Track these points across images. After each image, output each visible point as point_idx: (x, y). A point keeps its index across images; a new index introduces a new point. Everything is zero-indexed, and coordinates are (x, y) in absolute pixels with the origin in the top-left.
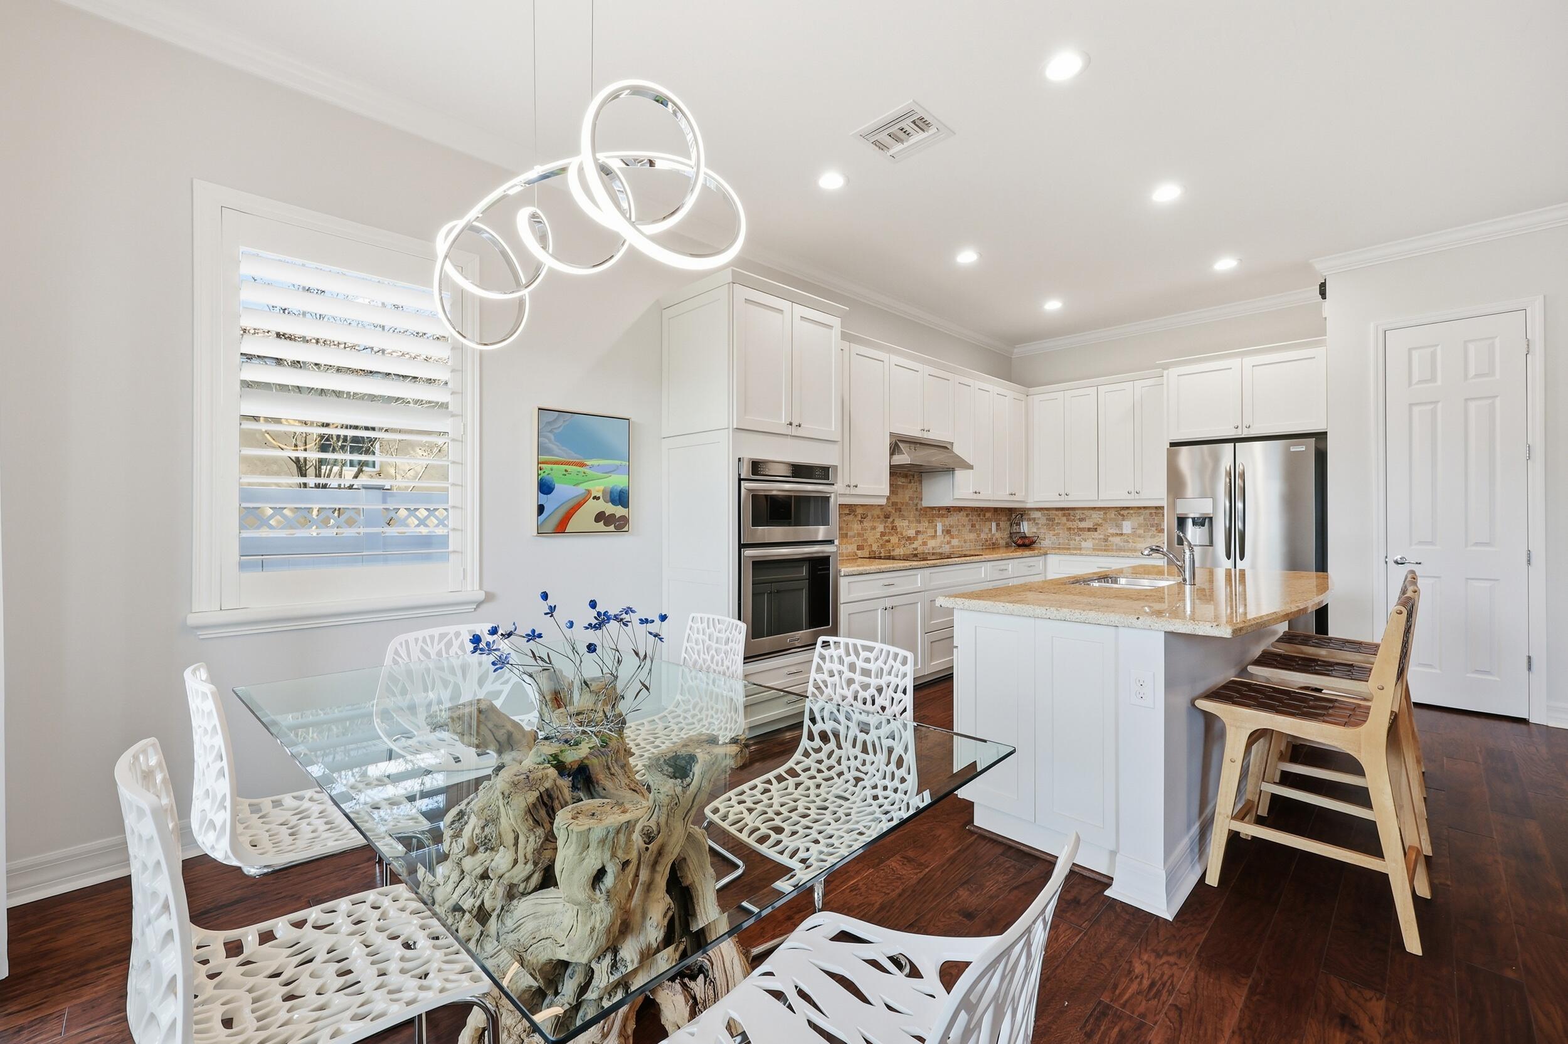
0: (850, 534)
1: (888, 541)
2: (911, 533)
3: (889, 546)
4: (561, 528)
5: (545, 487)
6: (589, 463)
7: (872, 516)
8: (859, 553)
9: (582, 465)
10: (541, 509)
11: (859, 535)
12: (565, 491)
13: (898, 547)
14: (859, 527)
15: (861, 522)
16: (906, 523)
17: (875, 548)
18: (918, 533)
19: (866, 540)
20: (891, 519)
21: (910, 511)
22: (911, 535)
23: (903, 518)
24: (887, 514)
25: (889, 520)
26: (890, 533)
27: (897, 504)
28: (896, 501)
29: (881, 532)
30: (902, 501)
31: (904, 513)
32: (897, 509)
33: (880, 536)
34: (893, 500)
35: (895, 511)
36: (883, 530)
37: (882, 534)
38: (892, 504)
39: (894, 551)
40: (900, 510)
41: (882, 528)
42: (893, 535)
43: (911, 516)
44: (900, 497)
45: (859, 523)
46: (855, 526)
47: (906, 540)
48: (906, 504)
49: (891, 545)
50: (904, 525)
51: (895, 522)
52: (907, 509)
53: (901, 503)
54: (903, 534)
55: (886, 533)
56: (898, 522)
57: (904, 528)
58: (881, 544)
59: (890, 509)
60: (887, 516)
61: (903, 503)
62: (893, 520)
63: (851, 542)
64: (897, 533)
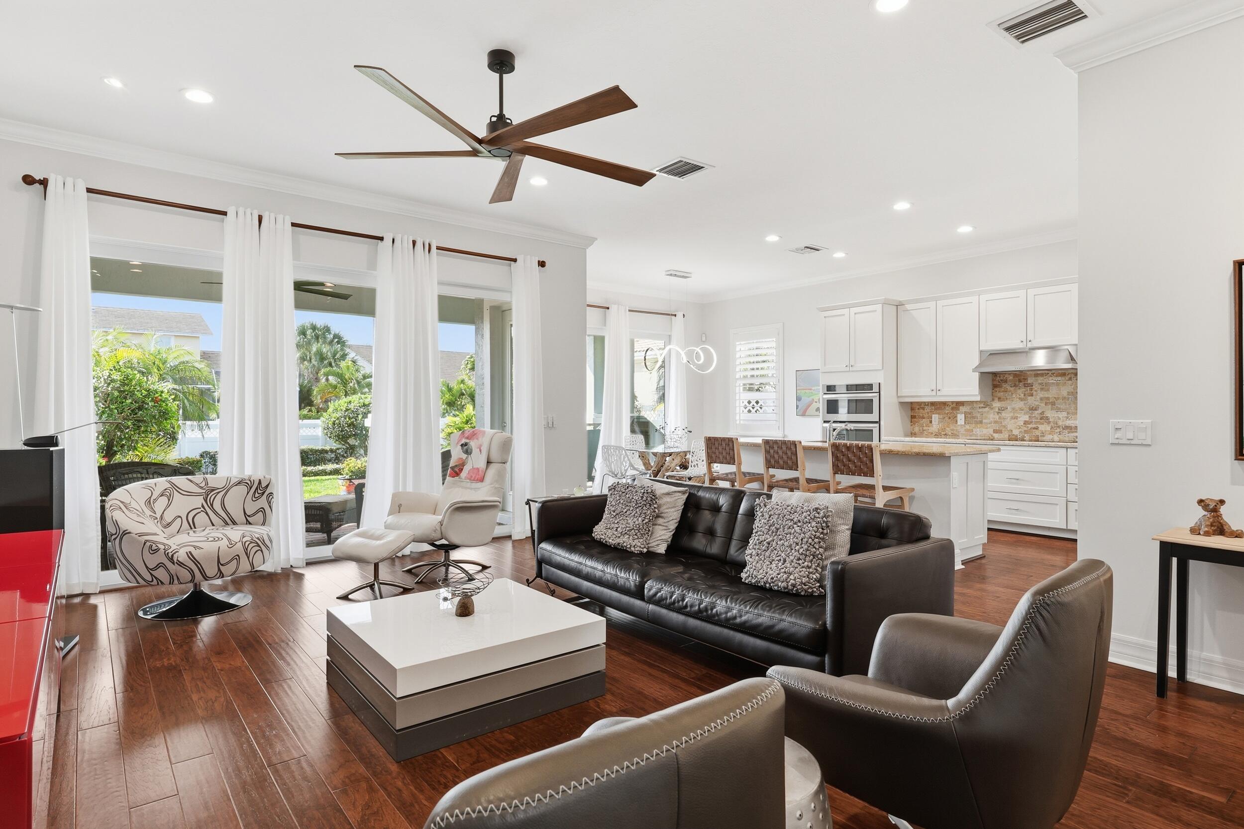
0: (984, 421)
1: (1037, 428)
3: (1037, 433)
4: (804, 414)
5: (799, 399)
6: (813, 388)
7: (1013, 409)
8: (996, 436)
9: (811, 389)
10: (797, 406)
11: (996, 422)
12: (805, 400)
13: (1049, 434)
14: (997, 417)
15: (998, 413)
17: (1016, 432)
20: (1040, 411)
21: (1069, 405)
22: (1072, 425)
23: (1059, 410)
24: (1033, 407)
25: (1036, 412)
26: (1038, 422)
27: (1048, 398)
28: (1047, 396)
29: (1025, 421)
30: (1056, 397)
31: (1059, 406)
32: (1049, 402)
33: (1022, 424)
34: (1042, 396)
35: (1046, 404)
36: (1027, 419)
37: (1026, 423)
38: (1041, 399)
39: (1044, 436)
40: (1053, 404)
41: (1026, 418)
42: (1043, 424)
43: (1073, 408)
44: (1052, 393)
45: (996, 414)
46: (991, 416)
47: (1064, 429)
48: (1064, 398)
49: (1040, 432)
50: (1060, 416)
51: (1045, 413)
52: (1066, 403)
53: (1055, 398)
54: (1058, 423)
55: (1031, 422)
56: (1050, 414)
57: (1059, 419)
58: (1025, 431)
59: (1037, 403)
60: (1033, 409)
61: (1059, 398)
62: (1043, 412)
63: (986, 427)
64: (1049, 423)
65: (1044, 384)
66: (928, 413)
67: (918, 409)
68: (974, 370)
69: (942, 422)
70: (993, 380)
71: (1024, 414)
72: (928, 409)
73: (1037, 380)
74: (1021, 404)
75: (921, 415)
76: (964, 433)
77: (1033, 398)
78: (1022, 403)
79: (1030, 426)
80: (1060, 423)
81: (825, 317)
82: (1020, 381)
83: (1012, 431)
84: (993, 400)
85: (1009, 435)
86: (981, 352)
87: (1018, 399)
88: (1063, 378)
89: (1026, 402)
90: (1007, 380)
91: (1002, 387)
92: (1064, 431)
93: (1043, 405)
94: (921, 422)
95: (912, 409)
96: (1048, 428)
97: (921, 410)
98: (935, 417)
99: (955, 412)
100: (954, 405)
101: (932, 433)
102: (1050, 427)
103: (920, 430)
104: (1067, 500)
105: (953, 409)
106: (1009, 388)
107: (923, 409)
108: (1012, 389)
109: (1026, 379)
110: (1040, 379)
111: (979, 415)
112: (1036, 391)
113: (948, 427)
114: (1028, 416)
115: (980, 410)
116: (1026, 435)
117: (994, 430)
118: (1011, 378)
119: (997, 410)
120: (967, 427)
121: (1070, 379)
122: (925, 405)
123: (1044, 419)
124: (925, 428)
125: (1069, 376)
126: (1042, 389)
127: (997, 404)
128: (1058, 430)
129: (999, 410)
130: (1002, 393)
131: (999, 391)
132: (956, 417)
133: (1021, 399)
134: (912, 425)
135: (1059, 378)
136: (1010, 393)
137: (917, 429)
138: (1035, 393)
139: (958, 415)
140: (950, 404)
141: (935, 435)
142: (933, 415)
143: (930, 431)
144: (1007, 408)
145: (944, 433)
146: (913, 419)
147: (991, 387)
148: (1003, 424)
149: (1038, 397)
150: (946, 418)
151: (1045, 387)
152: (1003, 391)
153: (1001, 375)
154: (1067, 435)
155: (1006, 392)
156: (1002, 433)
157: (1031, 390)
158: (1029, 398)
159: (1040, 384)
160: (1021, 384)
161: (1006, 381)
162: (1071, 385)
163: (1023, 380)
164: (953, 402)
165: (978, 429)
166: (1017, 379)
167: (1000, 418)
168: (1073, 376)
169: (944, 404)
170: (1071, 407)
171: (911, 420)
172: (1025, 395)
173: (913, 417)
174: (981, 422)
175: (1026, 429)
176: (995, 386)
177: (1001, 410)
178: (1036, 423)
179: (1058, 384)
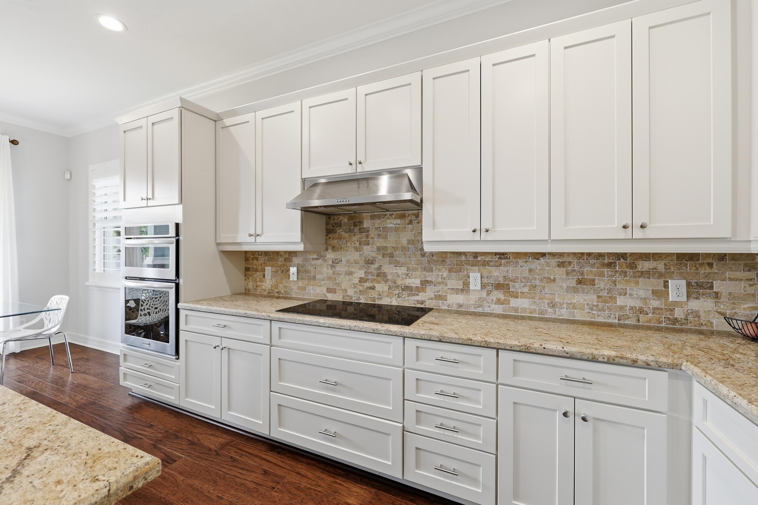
0: (317, 276)
1: (373, 288)
2: (415, 282)
3: (374, 294)
7: (348, 261)
11: (329, 278)
13: (387, 296)
14: (330, 271)
15: (332, 266)
16: (402, 270)
17: (351, 292)
18: (425, 283)
19: (339, 284)
20: (376, 265)
21: (410, 257)
22: (413, 285)
23: (397, 264)
24: (369, 260)
25: (373, 266)
26: (374, 280)
27: (385, 248)
28: (385, 245)
29: (361, 278)
30: (394, 245)
31: (398, 259)
32: (387, 254)
33: (357, 282)
34: (378, 245)
35: (383, 256)
36: (363, 276)
37: (362, 280)
38: (379, 249)
39: (381, 299)
40: (391, 256)
41: (361, 274)
42: (379, 282)
43: (413, 262)
44: (390, 242)
45: (330, 267)
46: (325, 270)
47: (403, 290)
48: (404, 249)
49: (377, 293)
50: (400, 272)
51: (383, 268)
52: (405, 254)
53: (393, 248)
54: (397, 282)
55: (367, 280)
56: (388, 269)
57: (398, 276)
58: (360, 291)
59: (373, 254)
60: (369, 262)
61: (397, 248)
62: (380, 266)
63: (319, 284)
64: (386, 281)
65: (381, 229)
66: (261, 264)
67: (252, 259)
68: (292, 206)
69: (275, 276)
70: (327, 224)
71: (360, 269)
72: (262, 259)
73: (373, 224)
74: (355, 256)
75: (255, 267)
76: (297, 291)
77: (369, 247)
78: (357, 254)
79: (367, 285)
80: (399, 282)
81: (124, 132)
82: (355, 225)
83: (346, 290)
84: (327, 249)
85: (344, 297)
86: (304, 181)
87: (353, 250)
88: (403, 221)
89: (361, 253)
90: (341, 223)
91: (336, 232)
92: (404, 293)
93: (380, 257)
94: (255, 276)
95: (247, 259)
96: (386, 288)
97: (255, 261)
98: (268, 270)
99: (288, 264)
100: (287, 256)
101: (265, 290)
102: (388, 287)
103: (253, 286)
104: (403, 427)
105: (285, 260)
106: (343, 233)
107: (257, 259)
108: (346, 235)
109: (361, 223)
110: (377, 222)
111: (312, 269)
112: (372, 238)
113: (281, 283)
114: (364, 271)
115: (314, 262)
116: (361, 297)
117: (328, 289)
118: (346, 220)
119: (330, 263)
120: (300, 283)
121: (411, 222)
122: (259, 255)
123: (381, 276)
124: (258, 284)
125: (409, 218)
126: (379, 236)
127: (330, 255)
128: (397, 292)
129: (333, 262)
130: (336, 241)
131: (333, 239)
132: (289, 270)
133: (357, 249)
134: (246, 280)
135: (398, 221)
136: (345, 241)
137: (251, 285)
138: (371, 241)
139: (290, 267)
140: (283, 254)
141: (269, 293)
142: (267, 268)
143: (263, 288)
144: (341, 261)
145: (277, 290)
146: (247, 273)
147: (324, 232)
148: (337, 281)
149: (375, 247)
150: (279, 272)
151: (383, 233)
152: (337, 238)
153: (336, 217)
154: (407, 298)
155: (340, 239)
156: (336, 293)
157: (367, 236)
158: (365, 247)
159: (377, 229)
160: (356, 230)
161: (340, 225)
162: (412, 231)
163: (358, 223)
164: (286, 252)
165: (311, 287)
166: (352, 222)
167: (334, 273)
168: (413, 218)
169: (277, 253)
170: (411, 261)
171: (245, 273)
172: (360, 244)
173: (247, 269)
174: (314, 278)
175: (361, 288)
176: (329, 232)
177: (335, 262)
178: (373, 281)
179: (396, 230)
